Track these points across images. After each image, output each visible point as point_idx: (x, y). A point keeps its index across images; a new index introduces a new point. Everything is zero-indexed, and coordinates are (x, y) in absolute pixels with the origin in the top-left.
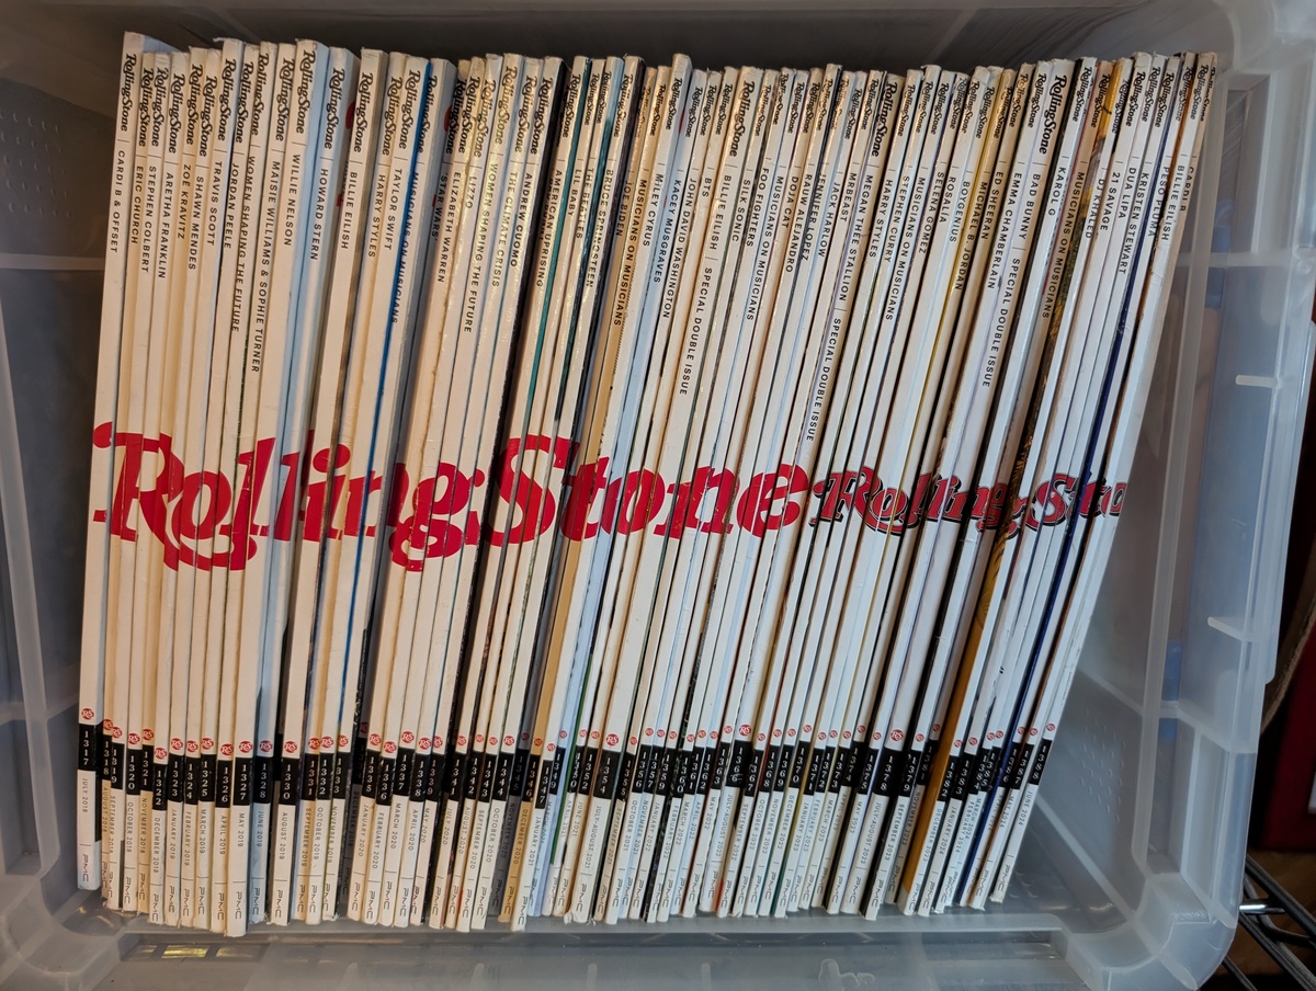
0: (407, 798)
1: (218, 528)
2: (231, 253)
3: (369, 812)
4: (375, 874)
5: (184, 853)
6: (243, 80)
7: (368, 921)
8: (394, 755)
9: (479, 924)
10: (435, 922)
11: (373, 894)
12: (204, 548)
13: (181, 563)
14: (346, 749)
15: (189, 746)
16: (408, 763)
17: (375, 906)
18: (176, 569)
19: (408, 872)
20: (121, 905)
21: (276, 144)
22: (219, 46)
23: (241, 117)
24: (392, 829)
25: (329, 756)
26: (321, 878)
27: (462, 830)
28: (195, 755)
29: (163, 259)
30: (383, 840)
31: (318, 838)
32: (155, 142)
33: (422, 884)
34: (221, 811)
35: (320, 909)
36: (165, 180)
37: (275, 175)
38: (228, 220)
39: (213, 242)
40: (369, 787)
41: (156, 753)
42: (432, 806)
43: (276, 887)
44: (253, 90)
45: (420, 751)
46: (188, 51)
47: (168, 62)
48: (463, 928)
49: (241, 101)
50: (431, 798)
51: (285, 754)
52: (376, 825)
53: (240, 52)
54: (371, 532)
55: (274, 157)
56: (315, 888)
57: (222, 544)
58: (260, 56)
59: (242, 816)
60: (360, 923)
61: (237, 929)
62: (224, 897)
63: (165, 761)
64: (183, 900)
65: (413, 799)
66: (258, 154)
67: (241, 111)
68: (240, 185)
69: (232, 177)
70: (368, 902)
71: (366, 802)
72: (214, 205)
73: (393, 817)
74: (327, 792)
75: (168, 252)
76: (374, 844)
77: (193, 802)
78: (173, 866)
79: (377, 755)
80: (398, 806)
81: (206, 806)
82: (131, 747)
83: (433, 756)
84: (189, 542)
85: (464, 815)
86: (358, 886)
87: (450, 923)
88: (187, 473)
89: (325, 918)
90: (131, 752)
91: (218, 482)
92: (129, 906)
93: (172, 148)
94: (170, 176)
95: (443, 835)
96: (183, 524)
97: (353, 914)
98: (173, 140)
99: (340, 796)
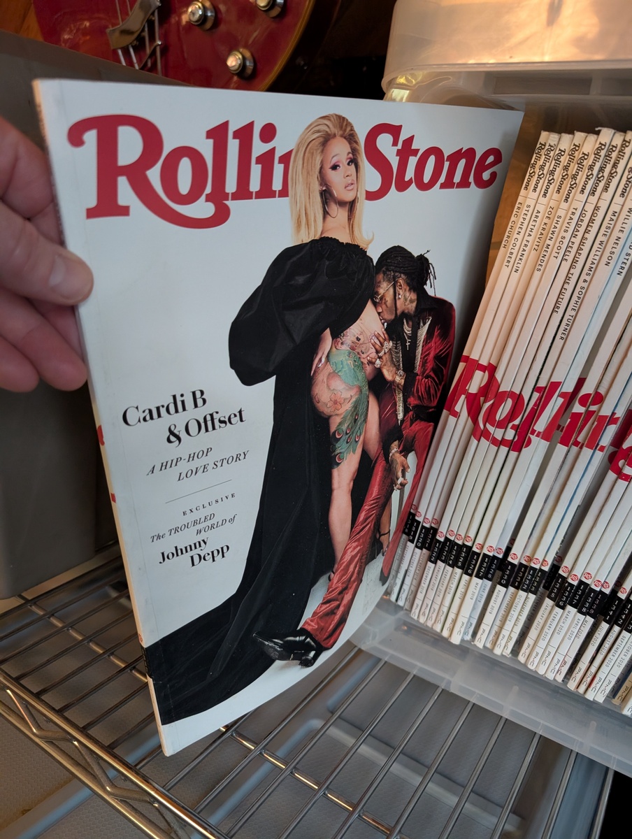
0: (576, 610)
1: (510, 425)
2: (566, 266)
3: (549, 609)
4: (542, 644)
5: (439, 590)
6: (608, 156)
7: (530, 666)
8: (575, 583)
9: (600, 699)
10: (572, 685)
11: (537, 654)
12: (498, 434)
13: (482, 439)
14: (546, 568)
15: (458, 537)
16: (584, 591)
17: (537, 660)
18: (479, 441)
19: (563, 650)
20: (397, 600)
21: (618, 200)
22: (598, 133)
23: (598, 180)
24: (561, 623)
25: (534, 569)
26: (509, 633)
27: (606, 641)
28: (460, 542)
29: (520, 262)
30: (553, 627)
31: (514, 611)
32: (535, 190)
33: (570, 661)
34: (466, 577)
35: (503, 649)
36: (535, 214)
37: (612, 220)
38: (570, 244)
39: (557, 257)
40: (553, 594)
41: (439, 534)
42: (590, 621)
43: (483, 626)
44: (612, 163)
45: (593, 587)
46: (573, 134)
47: (557, 140)
48: (590, 696)
49: (602, 169)
50: (591, 616)
51: (509, 559)
52: (552, 617)
53: (611, 136)
54: (602, 449)
55: (615, 208)
56: (504, 636)
57: (510, 435)
58: (624, 140)
59: (477, 584)
60: (525, 665)
61: (456, 640)
62: (455, 621)
63: (442, 539)
64: (431, 613)
65: (580, 612)
66: (603, 205)
67: (599, 176)
68: (584, 224)
69: (581, 218)
70: (533, 657)
71: (548, 603)
72: (564, 234)
73: (564, 617)
74: (527, 588)
75: (524, 258)
76: (547, 627)
77: (452, 566)
78: (431, 594)
79: (564, 579)
80: (569, 612)
81: (459, 571)
82: (424, 525)
83: (601, 592)
84: (491, 428)
85: (610, 634)
86: (529, 645)
87: (582, 689)
88: (501, 390)
89: (504, 654)
90: (423, 527)
91: (518, 399)
92: (401, 603)
93: (545, 195)
94: (538, 212)
95: (593, 640)
96: (490, 417)
97: (522, 658)
98: (547, 190)
99: (534, 593)
